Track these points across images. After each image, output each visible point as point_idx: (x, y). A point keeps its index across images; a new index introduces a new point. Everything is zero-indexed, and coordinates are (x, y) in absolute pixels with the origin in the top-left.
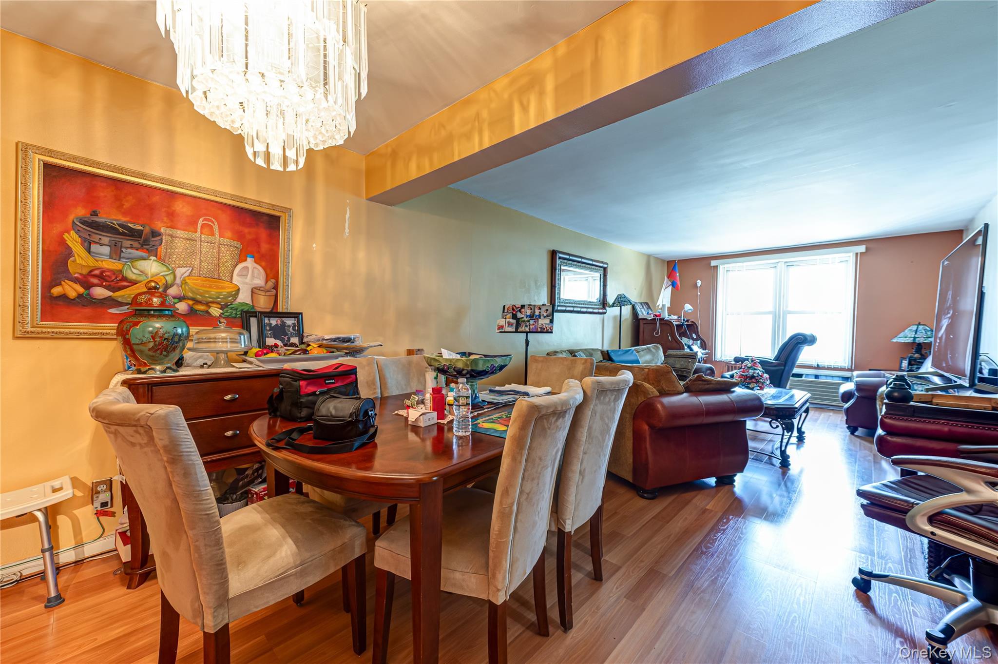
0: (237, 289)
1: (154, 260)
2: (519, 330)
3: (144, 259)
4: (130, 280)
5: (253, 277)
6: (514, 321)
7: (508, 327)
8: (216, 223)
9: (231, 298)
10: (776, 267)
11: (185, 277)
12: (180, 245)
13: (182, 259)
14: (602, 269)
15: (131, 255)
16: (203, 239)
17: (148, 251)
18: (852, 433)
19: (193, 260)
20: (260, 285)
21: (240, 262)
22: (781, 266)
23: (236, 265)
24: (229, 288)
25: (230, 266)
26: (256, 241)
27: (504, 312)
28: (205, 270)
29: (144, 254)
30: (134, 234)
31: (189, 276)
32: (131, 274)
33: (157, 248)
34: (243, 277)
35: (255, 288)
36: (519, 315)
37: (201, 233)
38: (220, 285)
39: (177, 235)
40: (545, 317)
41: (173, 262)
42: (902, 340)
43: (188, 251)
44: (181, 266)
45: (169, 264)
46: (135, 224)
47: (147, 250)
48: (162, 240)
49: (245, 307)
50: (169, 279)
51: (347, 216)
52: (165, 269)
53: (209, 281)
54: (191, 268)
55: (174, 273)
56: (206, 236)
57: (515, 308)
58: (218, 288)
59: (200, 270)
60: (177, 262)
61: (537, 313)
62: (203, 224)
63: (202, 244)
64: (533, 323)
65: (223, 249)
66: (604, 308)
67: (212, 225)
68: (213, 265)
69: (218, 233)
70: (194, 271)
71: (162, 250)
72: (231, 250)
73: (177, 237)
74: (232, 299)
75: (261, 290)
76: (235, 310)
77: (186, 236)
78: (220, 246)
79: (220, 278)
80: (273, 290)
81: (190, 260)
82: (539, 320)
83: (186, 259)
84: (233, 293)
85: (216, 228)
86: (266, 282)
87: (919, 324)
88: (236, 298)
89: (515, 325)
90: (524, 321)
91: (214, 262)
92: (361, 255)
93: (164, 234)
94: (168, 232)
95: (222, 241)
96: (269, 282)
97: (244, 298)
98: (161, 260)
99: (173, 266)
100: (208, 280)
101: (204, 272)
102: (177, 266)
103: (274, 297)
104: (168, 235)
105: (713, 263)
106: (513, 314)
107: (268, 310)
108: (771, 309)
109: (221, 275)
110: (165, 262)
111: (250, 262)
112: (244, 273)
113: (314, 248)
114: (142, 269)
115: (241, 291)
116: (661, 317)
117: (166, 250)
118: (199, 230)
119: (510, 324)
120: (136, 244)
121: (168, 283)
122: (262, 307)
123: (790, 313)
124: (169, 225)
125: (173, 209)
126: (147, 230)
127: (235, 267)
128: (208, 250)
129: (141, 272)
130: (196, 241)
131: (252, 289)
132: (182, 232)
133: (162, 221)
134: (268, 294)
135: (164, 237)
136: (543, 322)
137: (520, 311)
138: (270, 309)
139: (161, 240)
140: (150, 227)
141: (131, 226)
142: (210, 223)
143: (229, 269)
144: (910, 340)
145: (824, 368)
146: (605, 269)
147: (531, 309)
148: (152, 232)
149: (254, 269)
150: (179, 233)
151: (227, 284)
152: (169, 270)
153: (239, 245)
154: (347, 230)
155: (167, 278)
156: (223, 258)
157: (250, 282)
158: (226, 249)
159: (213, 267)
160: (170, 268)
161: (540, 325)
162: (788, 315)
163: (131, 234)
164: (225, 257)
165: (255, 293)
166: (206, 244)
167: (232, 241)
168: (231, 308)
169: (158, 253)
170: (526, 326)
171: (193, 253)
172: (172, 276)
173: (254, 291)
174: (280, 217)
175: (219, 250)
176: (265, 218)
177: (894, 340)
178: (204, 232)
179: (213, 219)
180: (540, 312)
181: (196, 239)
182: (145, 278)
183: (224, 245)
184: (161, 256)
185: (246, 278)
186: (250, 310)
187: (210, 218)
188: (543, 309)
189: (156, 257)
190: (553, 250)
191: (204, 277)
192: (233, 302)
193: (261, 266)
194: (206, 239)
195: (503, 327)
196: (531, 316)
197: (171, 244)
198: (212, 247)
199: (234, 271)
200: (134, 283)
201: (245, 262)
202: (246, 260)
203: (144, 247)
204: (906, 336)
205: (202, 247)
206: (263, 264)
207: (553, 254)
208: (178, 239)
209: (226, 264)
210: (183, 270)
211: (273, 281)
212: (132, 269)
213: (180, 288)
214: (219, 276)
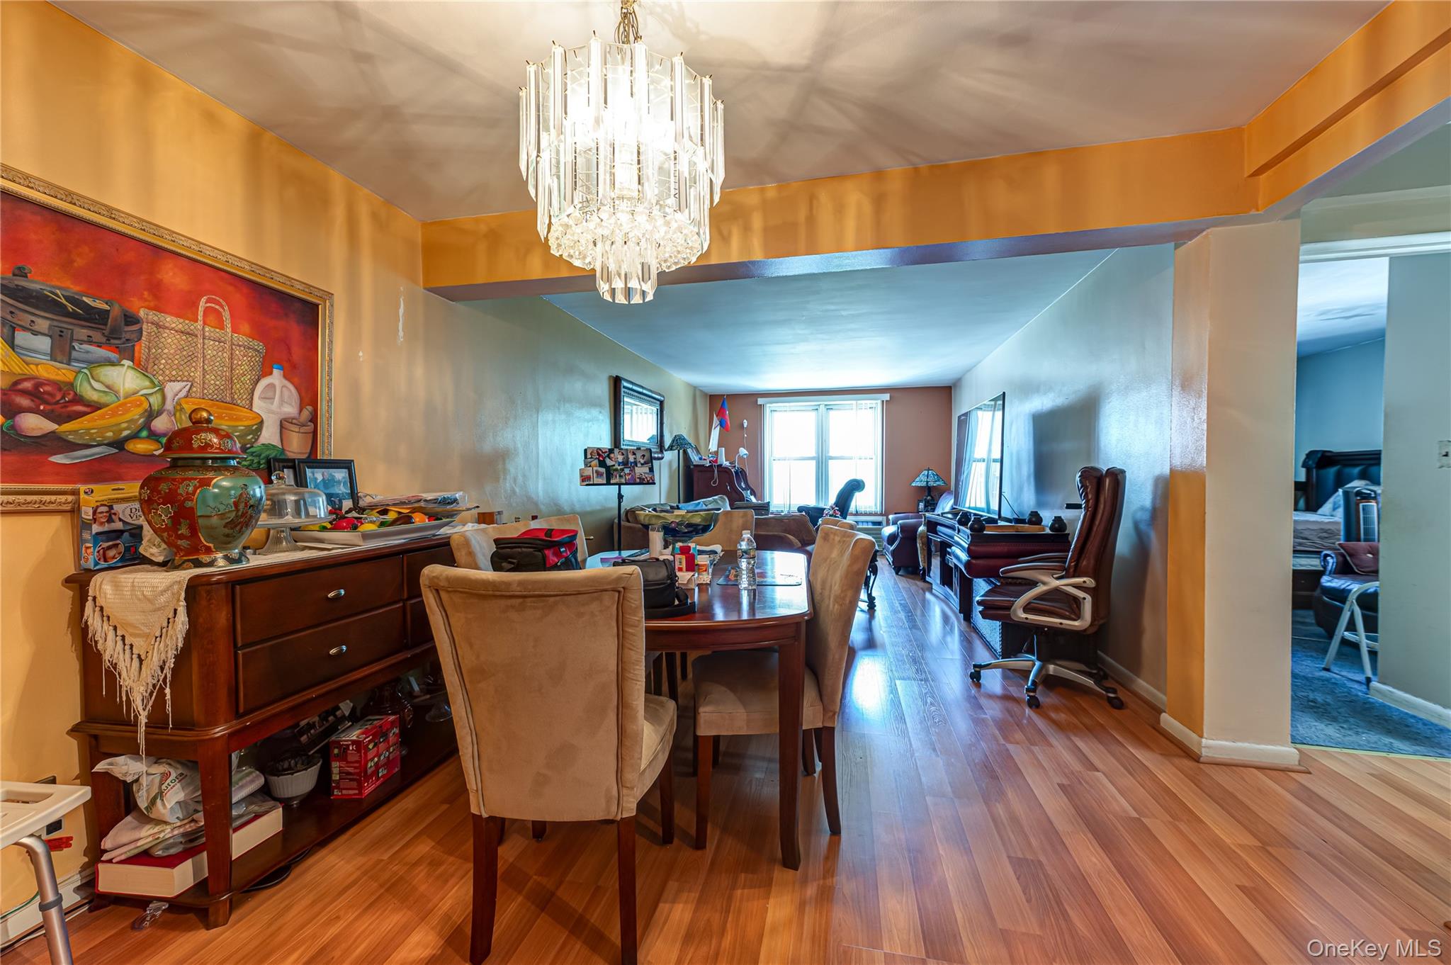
0: (260, 420)
1: (129, 367)
2: (612, 482)
3: (112, 363)
4: (88, 401)
5: (282, 401)
6: (603, 470)
7: (597, 477)
8: (226, 308)
9: (251, 436)
10: (817, 409)
11: (179, 399)
12: (170, 342)
13: (175, 367)
14: (658, 402)
15: (90, 355)
16: (207, 334)
17: (117, 349)
18: (897, 573)
19: (193, 369)
20: (293, 416)
21: (263, 377)
22: (822, 408)
23: (258, 380)
24: (248, 418)
25: (248, 381)
26: (285, 342)
27: (586, 457)
28: (212, 387)
29: (113, 356)
30: (95, 318)
31: (187, 396)
32: (89, 391)
33: (134, 345)
34: (267, 400)
35: (286, 420)
36: (609, 462)
37: (205, 323)
38: (235, 415)
39: (167, 325)
40: (642, 464)
41: (161, 372)
42: (919, 484)
43: (185, 353)
44: (173, 379)
45: (154, 376)
46: (95, 297)
47: (117, 347)
48: (142, 333)
49: (272, 451)
50: (155, 401)
51: (401, 311)
52: (147, 383)
53: (219, 407)
54: (190, 384)
55: (162, 391)
56: (212, 330)
57: (601, 452)
58: (231, 419)
59: (204, 388)
60: (167, 372)
61: (631, 459)
62: (207, 307)
63: (206, 341)
64: (628, 472)
65: (237, 352)
66: (661, 452)
67: (221, 310)
68: (224, 378)
69: (229, 326)
70: (194, 389)
71: (142, 349)
72: (250, 354)
73: (167, 328)
74: (252, 438)
75: (295, 424)
76: (256, 456)
77: (180, 326)
78: (234, 347)
79: (235, 401)
80: (309, 423)
81: (188, 368)
82: (636, 468)
83: (181, 368)
84: (254, 428)
85: (226, 315)
86: (301, 411)
87: (929, 470)
88: (259, 436)
89: (605, 475)
90: (616, 470)
91: (224, 374)
92: (419, 371)
93: (144, 320)
94: (150, 317)
95: (236, 339)
96: (304, 410)
97: (269, 436)
98: (142, 368)
99: (161, 378)
100: (217, 405)
101: (211, 391)
102: (167, 378)
103: (311, 435)
104: (152, 323)
105: (760, 401)
106: (599, 460)
107: (304, 457)
108: (814, 454)
109: (236, 396)
110: (147, 371)
111: (276, 377)
112: (270, 394)
113: (360, 357)
114: (109, 382)
115: (265, 425)
116: (719, 463)
117: (149, 349)
118: (200, 318)
119: (599, 474)
120: (97, 336)
121: (153, 408)
122: (296, 451)
123: (832, 458)
124: (152, 304)
125: (159, 276)
126: (116, 311)
127: (256, 384)
128: (215, 352)
129: (108, 387)
130: (196, 336)
131: (281, 421)
132: (175, 319)
133: (141, 298)
134: (304, 429)
135: (145, 326)
136: (641, 471)
137: (608, 456)
138: (307, 455)
139: (141, 331)
140: (121, 307)
141: (89, 302)
142: (217, 307)
143: (247, 386)
144: (924, 484)
145: (861, 514)
146: (662, 403)
147: (623, 454)
148: (125, 315)
149: (284, 389)
150: (169, 320)
151: (245, 413)
152: (154, 385)
153: (260, 346)
154: (401, 333)
155: (152, 399)
156: (239, 367)
157: (279, 410)
158: (242, 353)
159: (223, 382)
160: (156, 383)
161: (637, 475)
162: (830, 461)
163: (88, 316)
164: (241, 366)
165: (286, 429)
166: (212, 343)
167: (251, 340)
168: (252, 454)
169: (136, 354)
170: (620, 476)
171: (191, 357)
172: (159, 396)
173: (284, 425)
174: (317, 306)
175: (232, 354)
176: (297, 305)
177: (913, 485)
178: (208, 322)
179: (221, 300)
180: (635, 459)
181: (196, 332)
182: (114, 398)
183: (240, 346)
184: (140, 361)
185: (272, 404)
186: (278, 457)
187: (218, 298)
188: (639, 455)
189: (133, 362)
190: (617, 376)
191: (210, 399)
192: (254, 442)
193: (293, 383)
194: (212, 334)
195: (590, 478)
196: (625, 463)
197: (157, 339)
198: (221, 349)
199: (254, 390)
200: (95, 407)
201: (270, 377)
202: (271, 373)
203: (112, 341)
204: (920, 482)
205: (206, 347)
206: (296, 380)
207: (616, 382)
208: (167, 331)
209: (242, 379)
210: (177, 386)
211: (310, 408)
212: (92, 381)
213: (173, 418)
214: (233, 398)
